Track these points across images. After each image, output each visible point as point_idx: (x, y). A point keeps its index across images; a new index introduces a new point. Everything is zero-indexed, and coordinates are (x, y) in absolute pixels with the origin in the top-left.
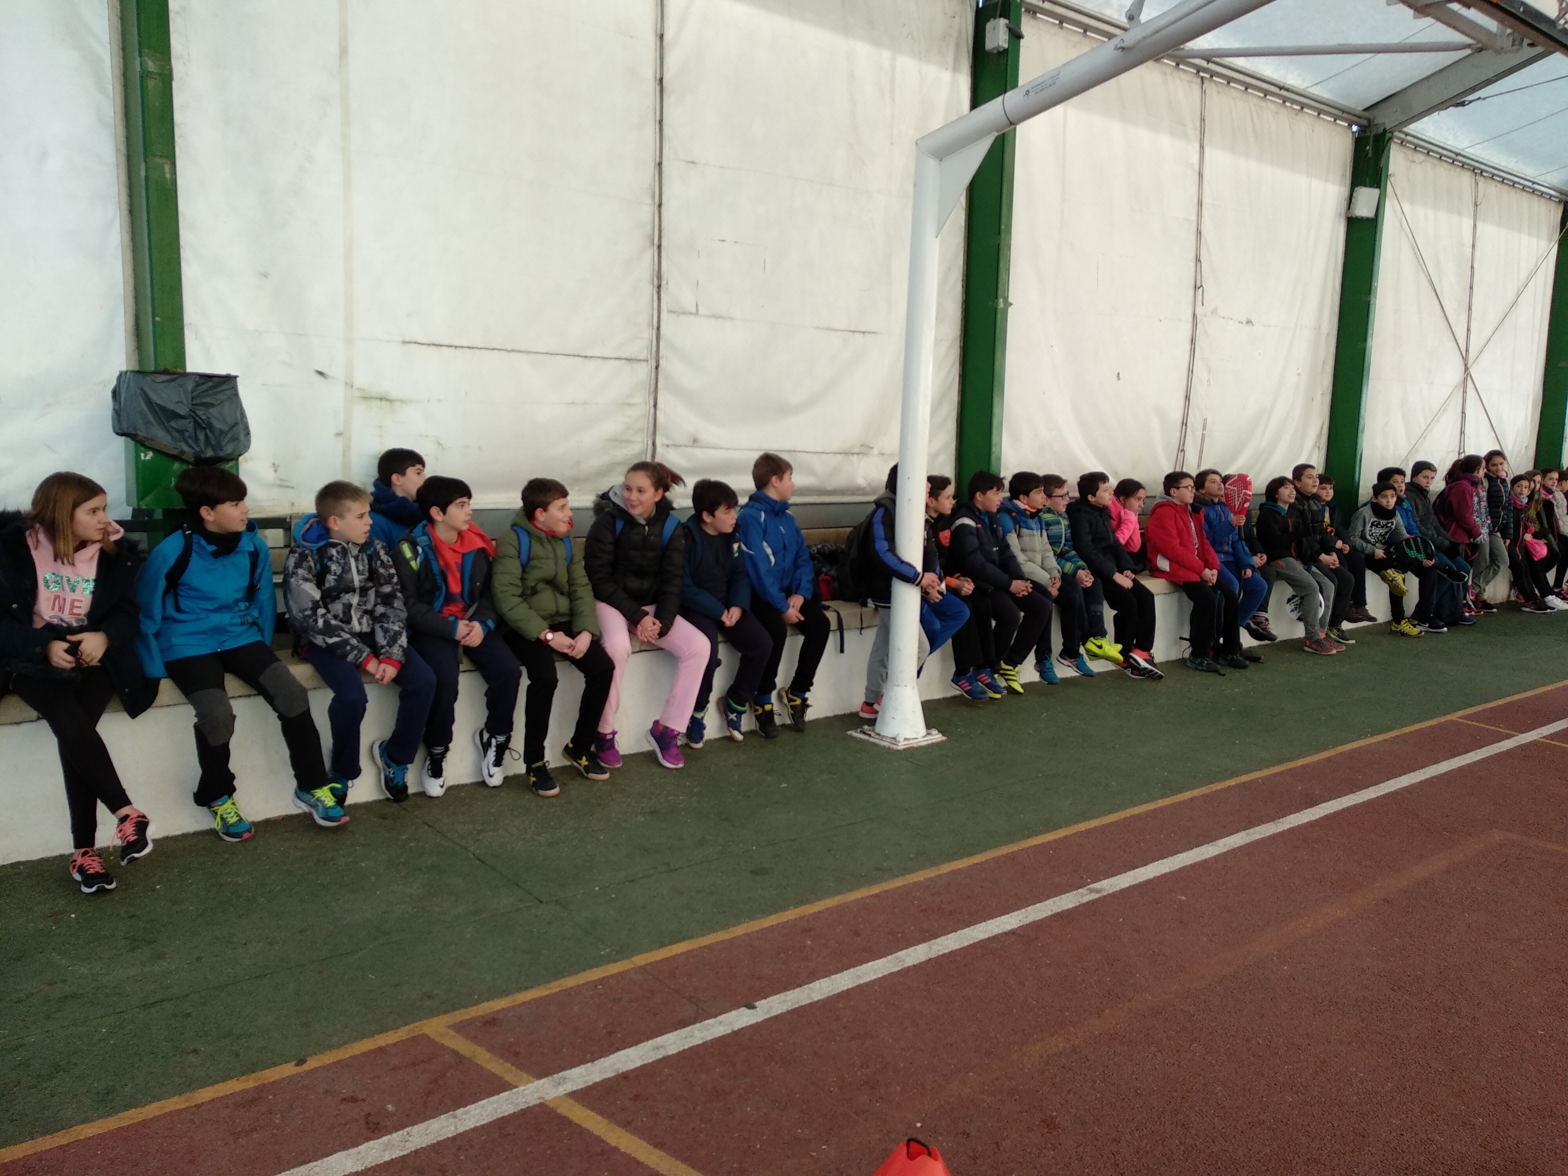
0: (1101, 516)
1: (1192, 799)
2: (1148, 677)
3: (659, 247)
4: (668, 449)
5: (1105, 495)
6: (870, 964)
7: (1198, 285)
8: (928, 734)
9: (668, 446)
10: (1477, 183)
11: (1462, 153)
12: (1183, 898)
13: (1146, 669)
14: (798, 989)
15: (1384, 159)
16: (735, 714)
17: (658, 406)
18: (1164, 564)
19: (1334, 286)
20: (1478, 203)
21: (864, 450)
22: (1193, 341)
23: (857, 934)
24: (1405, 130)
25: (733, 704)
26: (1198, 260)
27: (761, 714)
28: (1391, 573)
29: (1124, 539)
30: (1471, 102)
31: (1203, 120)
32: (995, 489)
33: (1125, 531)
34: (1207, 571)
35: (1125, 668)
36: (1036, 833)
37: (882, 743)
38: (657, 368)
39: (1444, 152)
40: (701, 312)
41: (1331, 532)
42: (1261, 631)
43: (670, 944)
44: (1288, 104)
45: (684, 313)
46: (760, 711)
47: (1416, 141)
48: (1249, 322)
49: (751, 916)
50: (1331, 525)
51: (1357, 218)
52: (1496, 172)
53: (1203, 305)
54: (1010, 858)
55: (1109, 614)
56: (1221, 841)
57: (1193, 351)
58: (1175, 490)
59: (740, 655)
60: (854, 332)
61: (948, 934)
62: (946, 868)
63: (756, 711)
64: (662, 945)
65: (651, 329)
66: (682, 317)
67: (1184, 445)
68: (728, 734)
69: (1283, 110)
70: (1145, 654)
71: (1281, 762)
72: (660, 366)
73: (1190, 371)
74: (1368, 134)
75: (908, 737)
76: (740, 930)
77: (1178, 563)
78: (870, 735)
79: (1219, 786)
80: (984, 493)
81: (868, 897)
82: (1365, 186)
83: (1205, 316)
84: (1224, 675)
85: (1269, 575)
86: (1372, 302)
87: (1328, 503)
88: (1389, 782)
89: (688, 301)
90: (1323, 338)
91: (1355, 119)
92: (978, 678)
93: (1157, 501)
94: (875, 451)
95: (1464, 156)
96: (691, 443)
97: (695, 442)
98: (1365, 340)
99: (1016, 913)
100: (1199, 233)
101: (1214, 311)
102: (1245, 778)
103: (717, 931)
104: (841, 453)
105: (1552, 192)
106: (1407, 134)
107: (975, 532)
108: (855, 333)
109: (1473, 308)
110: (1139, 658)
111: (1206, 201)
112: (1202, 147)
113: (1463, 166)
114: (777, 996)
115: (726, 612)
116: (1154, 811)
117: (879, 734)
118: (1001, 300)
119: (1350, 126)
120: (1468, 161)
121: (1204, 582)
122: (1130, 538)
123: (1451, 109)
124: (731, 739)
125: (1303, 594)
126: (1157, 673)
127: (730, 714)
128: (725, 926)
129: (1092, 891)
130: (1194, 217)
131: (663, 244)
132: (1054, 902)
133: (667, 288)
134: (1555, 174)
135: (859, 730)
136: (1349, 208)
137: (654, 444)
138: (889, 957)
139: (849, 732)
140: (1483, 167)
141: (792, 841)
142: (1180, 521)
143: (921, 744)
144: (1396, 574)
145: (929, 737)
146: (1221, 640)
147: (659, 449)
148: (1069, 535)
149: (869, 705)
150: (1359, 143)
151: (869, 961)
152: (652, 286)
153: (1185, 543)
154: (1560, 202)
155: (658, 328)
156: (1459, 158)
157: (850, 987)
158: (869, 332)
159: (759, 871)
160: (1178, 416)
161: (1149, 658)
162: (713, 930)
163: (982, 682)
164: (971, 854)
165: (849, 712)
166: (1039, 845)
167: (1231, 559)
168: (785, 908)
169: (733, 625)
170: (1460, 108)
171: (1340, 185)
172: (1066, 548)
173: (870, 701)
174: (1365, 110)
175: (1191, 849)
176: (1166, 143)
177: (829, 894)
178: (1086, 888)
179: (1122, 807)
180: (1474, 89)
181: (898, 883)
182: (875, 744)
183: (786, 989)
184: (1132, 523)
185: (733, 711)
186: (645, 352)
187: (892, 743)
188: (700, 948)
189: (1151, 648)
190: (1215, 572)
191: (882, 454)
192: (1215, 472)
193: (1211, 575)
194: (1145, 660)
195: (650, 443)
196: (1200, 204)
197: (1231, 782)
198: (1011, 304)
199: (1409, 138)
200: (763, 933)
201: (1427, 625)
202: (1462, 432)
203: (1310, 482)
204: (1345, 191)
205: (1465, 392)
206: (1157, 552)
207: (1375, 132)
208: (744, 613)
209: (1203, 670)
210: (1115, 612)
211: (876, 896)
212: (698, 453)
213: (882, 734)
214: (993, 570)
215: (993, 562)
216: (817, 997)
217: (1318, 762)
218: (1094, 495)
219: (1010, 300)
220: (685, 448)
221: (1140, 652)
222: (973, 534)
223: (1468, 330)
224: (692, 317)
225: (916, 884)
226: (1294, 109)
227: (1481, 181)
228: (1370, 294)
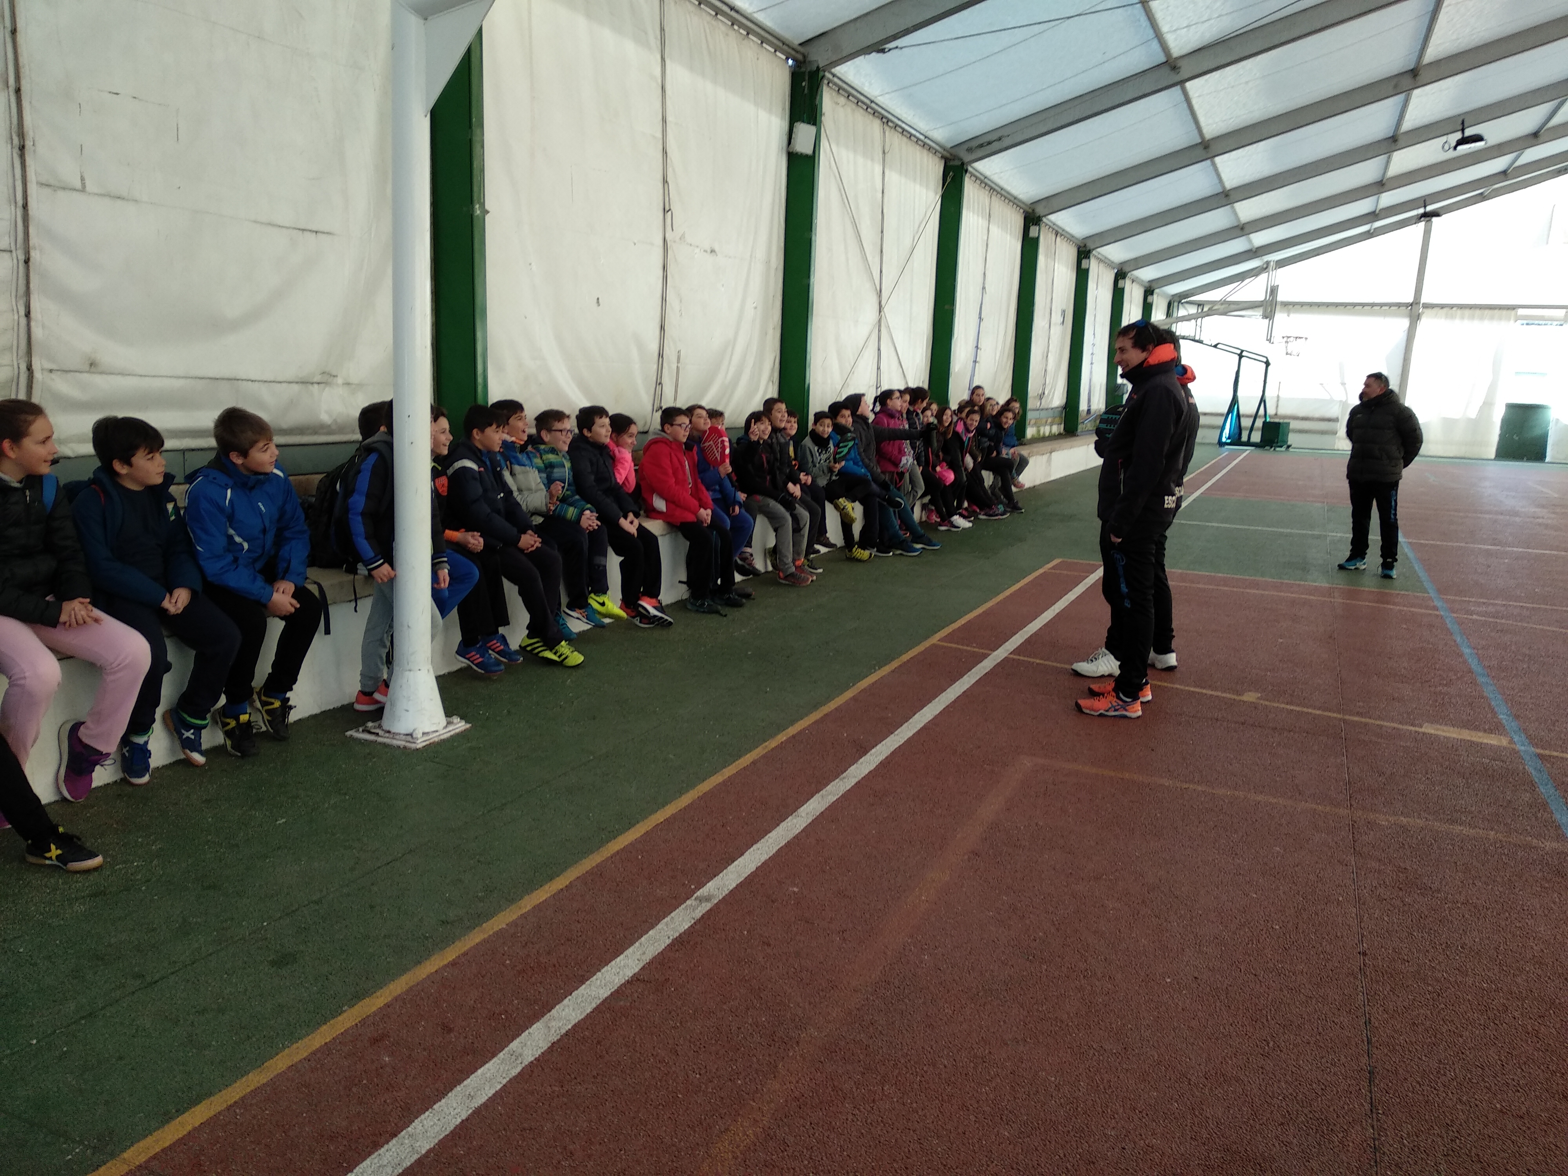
0: (601, 455)
1: (754, 763)
2: (658, 625)
3: (18, 91)
4: (53, 376)
5: (602, 430)
6: (480, 1071)
7: (667, 208)
8: (449, 723)
9: (51, 371)
10: (884, 133)
11: (876, 100)
12: (796, 889)
13: (655, 616)
14: (394, 1141)
15: (818, 98)
16: (192, 731)
17: (33, 314)
18: (660, 504)
19: (779, 222)
20: (886, 151)
21: (326, 379)
22: (664, 268)
23: (447, 1029)
24: (833, 70)
25: (189, 719)
26: (665, 181)
27: (233, 728)
28: (842, 502)
29: (621, 479)
30: (890, 50)
31: (662, 29)
32: (494, 426)
33: (622, 471)
34: (702, 510)
35: (634, 617)
36: (614, 835)
37: (395, 742)
38: (27, 261)
39: (862, 98)
40: (90, 187)
41: (795, 465)
42: (747, 567)
43: (180, 1112)
44: (736, 27)
45: (64, 189)
46: (233, 723)
47: (840, 83)
48: (713, 251)
49: (292, 1035)
50: (795, 459)
51: (797, 153)
52: (900, 123)
53: (673, 230)
54: (598, 873)
55: (613, 563)
56: (802, 809)
57: (665, 278)
58: (669, 426)
59: (193, 653)
60: (303, 230)
61: (563, 1000)
62: (528, 903)
63: (225, 725)
64: (167, 1118)
65: (13, 207)
66: (61, 194)
67: (661, 377)
68: (183, 757)
69: (732, 34)
70: (654, 601)
71: (816, 707)
72: (31, 259)
73: (664, 299)
74: (803, 70)
75: (426, 730)
76: (280, 1063)
77: (673, 502)
78: (377, 734)
79: (773, 743)
80: (482, 431)
81: (446, 966)
82: (803, 122)
83: (675, 242)
84: (726, 616)
85: (751, 509)
86: (813, 238)
87: (792, 438)
88: (916, 716)
89: (69, 172)
90: (772, 272)
91: (793, 53)
92: (489, 645)
93: (650, 437)
94: (340, 381)
95: (877, 104)
96: (87, 368)
97: (93, 365)
98: (809, 277)
99: (631, 950)
100: (665, 152)
101: (682, 238)
102: (792, 731)
103: (247, 1073)
104: (297, 383)
105: (937, 148)
106: (834, 75)
107: (478, 476)
108: (305, 232)
109: (884, 251)
110: (647, 605)
111: (670, 119)
112: (663, 59)
113: (875, 112)
114: (368, 1162)
115: (168, 595)
116: (724, 783)
117: (389, 732)
118: (477, 206)
119: (787, 59)
120: (880, 110)
121: (700, 522)
122: (626, 478)
123: (874, 54)
124: (187, 763)
125: (777, 525)
126: (667, 620)
127: (183, 731)
128: (258, 1062)
129: (700, 900)
130: (659, 135)
131: (23, 89)
132: (667, 925)
133: (34, 151)
134: (940, 130)
135: (361, 729)
136: (789, 143)
137: (29, 368)
138: (501, 1055)
139: (349, 733)
140: (890, 117)
141: (318, 902)
142: (675, 460)
143: (442, 737)
144: (847, 503)
145: (451, 728)
146: (719, 582)
147: (38, 375)
148: (571, 478)
149: (366, 694)
150: (796, 77)
151: (476, 1069)
152: (9, 146)
153: (681, 482)
154: (942, 157)
155: (25, 206)
156: (873, 105)
157: (464, 1116)
158: (323, 233)
159: (284, 960)
160: (654, 347)
161: (657, 605)
162: (241, 1073)
163: (493, 650)
164: (551, 878)
165: (339, 705)
166: (623, 850)
167: (719, 496)
168: (337, 1012)
169: (179, 611)
170: (881, 55)
171: (781, 119)
172: (569, 493)
173: (367, 690)
174: (800, 44)
175: (778, 825)
176: (630, 48)
177: (391, 975)
178: (693, 898)
179: (691, 786)
180: (895, 37)
181: (475, 938)
182: (385, 745)
183: (376, 1146)
184: (627, 462)
185: (188, 727)
186: (7, 238)
187: (409, 742)
188: (229, 1108)
189: (659, 594)
190: (709, 511)
191: (348, 384)
192: (701, 407)
193: (706, 514)
194: (655, 608)
195: (23, 367)
196: (664, 120)
197: (782, 737)
198: (488, 212)
199: (836, 80)
200: (316, 1058)
201: (875, 549)
202: (879, 368)
203: (779, 415)
204: (785, 125)
205: (879, 331)
206: (653, 491)
207: (809, 69)
208: (194, 595)
209: (704, 612)
210: (622, 558)
211: (454, 964)
212: (99, 381)
213: (393, 730)
214: (500, 522)
215: (498, 512)
216: (425, 1146)
217: (847, 703)
218: (590, 430)
219: (487, 207)
220: (78, 374)
221: (649, 599)
222: (476, 479)
223: (881, 272)
224: (75, 195)
225: (499, 934)
226: (741, 33)
227: (887, 129)
228: (811, 231)
